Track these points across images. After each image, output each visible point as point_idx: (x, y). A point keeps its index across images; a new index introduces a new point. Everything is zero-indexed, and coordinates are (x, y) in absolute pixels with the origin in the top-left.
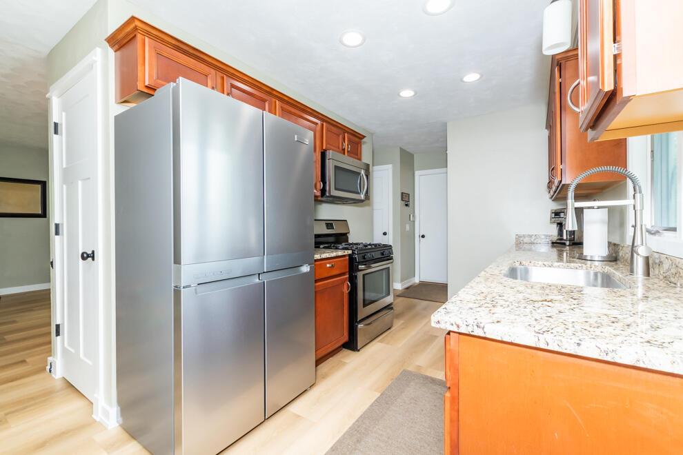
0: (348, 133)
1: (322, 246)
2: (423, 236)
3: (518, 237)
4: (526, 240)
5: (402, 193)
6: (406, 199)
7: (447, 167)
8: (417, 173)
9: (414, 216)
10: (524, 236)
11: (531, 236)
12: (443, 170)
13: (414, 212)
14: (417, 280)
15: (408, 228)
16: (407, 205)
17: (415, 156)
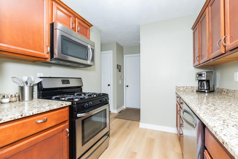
0: (78, 18)
1: (54, 97)
2: (127, 86)
3: (177, 88)
4: (181, 89)
5: (117, 65)
6: (119, 68)
7: (140, 53)
8: (125, 56)
10: (180, 87)
11: (184, 87)
12: (138, 55)
13: (123, 75)
14: (124, 107)
15: (120, 82)
16: (120, 71)
17: (124, 48)
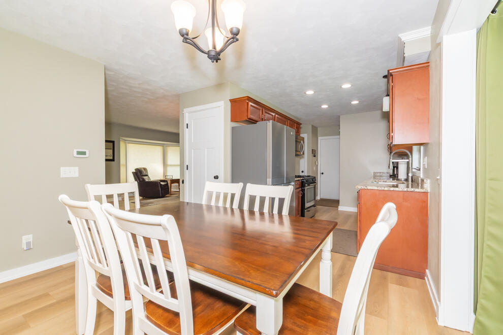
0: (296, 123)
2: (322, 173)
3: (375, 173)
4: (379, 174)
5: (312, 150)
6: (314, 153)
8: (319, 138)
9: (318, 163)
10: (377, 173)
11: (380, 173)
12: (338, 137)
13: (318, 160)
15: (314, 168)
16: (315, 156)
17: (318, 129)
